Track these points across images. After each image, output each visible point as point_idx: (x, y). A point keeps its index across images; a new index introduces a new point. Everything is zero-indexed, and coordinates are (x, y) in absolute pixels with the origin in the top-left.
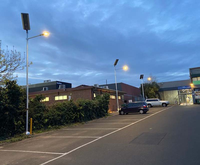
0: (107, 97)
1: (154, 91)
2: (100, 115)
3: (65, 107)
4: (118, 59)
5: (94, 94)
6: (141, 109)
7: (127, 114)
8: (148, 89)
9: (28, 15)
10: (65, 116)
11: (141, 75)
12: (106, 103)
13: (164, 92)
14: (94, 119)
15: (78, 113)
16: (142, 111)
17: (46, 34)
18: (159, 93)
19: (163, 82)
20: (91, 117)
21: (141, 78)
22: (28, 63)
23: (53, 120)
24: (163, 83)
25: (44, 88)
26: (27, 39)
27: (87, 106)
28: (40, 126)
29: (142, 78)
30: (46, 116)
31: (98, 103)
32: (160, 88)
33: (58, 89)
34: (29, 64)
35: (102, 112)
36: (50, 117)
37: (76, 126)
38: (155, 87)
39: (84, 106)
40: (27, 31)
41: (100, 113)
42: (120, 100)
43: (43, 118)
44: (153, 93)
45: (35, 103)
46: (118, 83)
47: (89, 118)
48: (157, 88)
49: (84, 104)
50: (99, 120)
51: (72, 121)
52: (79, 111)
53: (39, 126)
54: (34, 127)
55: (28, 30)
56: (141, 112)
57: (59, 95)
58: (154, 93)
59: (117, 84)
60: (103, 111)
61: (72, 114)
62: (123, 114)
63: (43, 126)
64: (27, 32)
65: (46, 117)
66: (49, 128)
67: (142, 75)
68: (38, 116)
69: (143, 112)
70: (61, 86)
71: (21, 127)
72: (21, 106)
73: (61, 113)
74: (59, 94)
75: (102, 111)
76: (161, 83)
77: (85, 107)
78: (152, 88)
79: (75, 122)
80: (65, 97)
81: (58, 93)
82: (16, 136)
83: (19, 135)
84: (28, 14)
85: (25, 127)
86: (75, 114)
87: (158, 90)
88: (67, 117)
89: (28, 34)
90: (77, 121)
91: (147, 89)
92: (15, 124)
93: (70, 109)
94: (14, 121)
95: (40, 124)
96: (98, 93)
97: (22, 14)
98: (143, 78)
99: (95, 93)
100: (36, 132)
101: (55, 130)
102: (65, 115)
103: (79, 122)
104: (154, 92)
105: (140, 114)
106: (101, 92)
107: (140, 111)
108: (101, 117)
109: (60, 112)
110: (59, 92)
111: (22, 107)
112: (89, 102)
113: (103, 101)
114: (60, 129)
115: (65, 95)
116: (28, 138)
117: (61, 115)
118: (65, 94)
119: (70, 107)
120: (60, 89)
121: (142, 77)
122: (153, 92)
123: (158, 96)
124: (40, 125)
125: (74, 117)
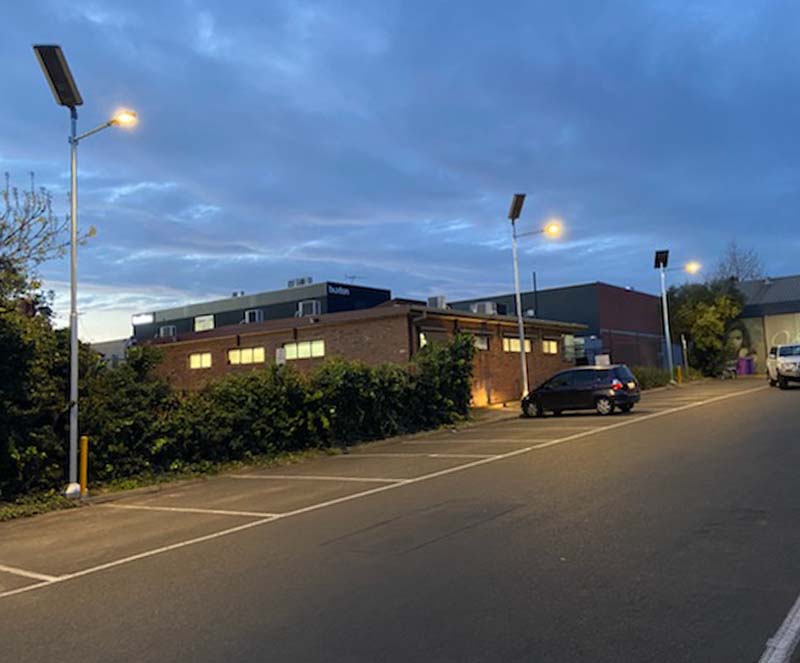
0: (462, 348)
1: (718, 316)
2: (425, 419)
3: (256, 391)
4: (521, 192)
5: (422, 336)
6: (605, 397)
7: (558, 414)
8: (694, 307)
9: (57, 51)
10: (254, 425)
11: (658, 253)
12: (452, 372)
13: (766, 318)
14: (394, 433)
15: (310, 415)
16: (607, 402)
17: (125, 118)
18: (748, 323)
19: (773, 276)
20: (382, 428)
21: (657, 266)
22: (77, 233)
23: (196, 442)
24: (772, 280)
25: (250, 314)
26: (74, 142)
27: (350, 385)
28: (133, 464)
29: (662, 264)
30: (163, 427)
31: (419, 371)
32: (748, 303)
33: (293, 315)
34: (80, 236)
35: (435, 407)
36: (180, 432)
37: (295, 463)
38: (722, 303)
39: (338, 389)
40: (73, 109)
41: (427, 413)
42: (553, 355)
43: (149, 434)
44: (713, 323)
45: (120, 379)
46: (526, 294)
47: (372, 431)
48: (734, 305)
49: (338, 378)
50: (413, 439)
51: (284, 444)
52: (313, 406)
53: (129, 463)
54: (108, 466)
55: (77, 107)
56: (604, 406)
57: (299, 339)
58: (715, 325)
59: (521, 295)
60: (440, 403)
61: (284, 420)
62: (534, 414)
63: (147, 463)
64: (74, 116)
65: (163, 430)
66: (175, 470)
67: (662, 253)
68: (126, 426)
69: (608, 407)
70: (304, 306)
71: (48, 469)
72: (40, 392)
73: (231, 415)
74: (296, 338)
75: (435, 404)
76: (764, 281)
77: (338, 392)
78: (711, 306)
79: (301, 448)
80: (318, 349)
81: (295, 331)
82: (22, 500)
83: (35, 498)
84: (57, 47)
85: (66, 469)
86: (296, 419)
87: (736, 311)
88: (263, 430)
89: (77, 121)
90: (307, 444)
91: (685, 311)
92: (13, 456)
93: (276, 398)
94: (8, 447)
95: (138, 456)
96: (444, 332)
97: (35, 47)
98: (665, 265)
99: (425, 332)
100: (114, 485)
101: (195, 480)
102: (253, 422)
103: (315, 446)
104: (718, 322)
105: (599, 414)
106: (456, 326)
107: (599, 405)
108: (430, 425)
109: (230, 412)
110: (298, 328)
111: (44, 395)
112: (363, 371)
113: (440, 365)
114: (219, 476)
115: (317, 340)
116: (67, 508)
117: (231, 422)
118: (316, 335)
119: (275, 392)
120: (300, 315)
121: (661, 259)
122: (713, 319)
123: (738, 338)
124: (136, 460)
125: (292, 429)
